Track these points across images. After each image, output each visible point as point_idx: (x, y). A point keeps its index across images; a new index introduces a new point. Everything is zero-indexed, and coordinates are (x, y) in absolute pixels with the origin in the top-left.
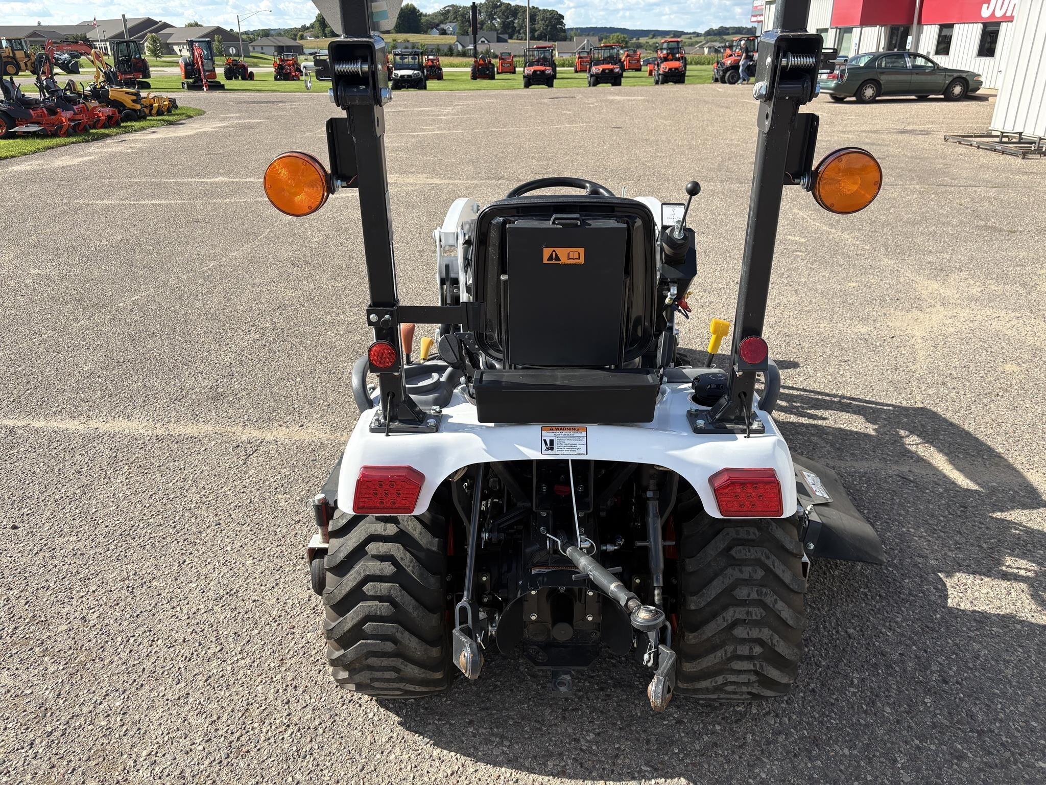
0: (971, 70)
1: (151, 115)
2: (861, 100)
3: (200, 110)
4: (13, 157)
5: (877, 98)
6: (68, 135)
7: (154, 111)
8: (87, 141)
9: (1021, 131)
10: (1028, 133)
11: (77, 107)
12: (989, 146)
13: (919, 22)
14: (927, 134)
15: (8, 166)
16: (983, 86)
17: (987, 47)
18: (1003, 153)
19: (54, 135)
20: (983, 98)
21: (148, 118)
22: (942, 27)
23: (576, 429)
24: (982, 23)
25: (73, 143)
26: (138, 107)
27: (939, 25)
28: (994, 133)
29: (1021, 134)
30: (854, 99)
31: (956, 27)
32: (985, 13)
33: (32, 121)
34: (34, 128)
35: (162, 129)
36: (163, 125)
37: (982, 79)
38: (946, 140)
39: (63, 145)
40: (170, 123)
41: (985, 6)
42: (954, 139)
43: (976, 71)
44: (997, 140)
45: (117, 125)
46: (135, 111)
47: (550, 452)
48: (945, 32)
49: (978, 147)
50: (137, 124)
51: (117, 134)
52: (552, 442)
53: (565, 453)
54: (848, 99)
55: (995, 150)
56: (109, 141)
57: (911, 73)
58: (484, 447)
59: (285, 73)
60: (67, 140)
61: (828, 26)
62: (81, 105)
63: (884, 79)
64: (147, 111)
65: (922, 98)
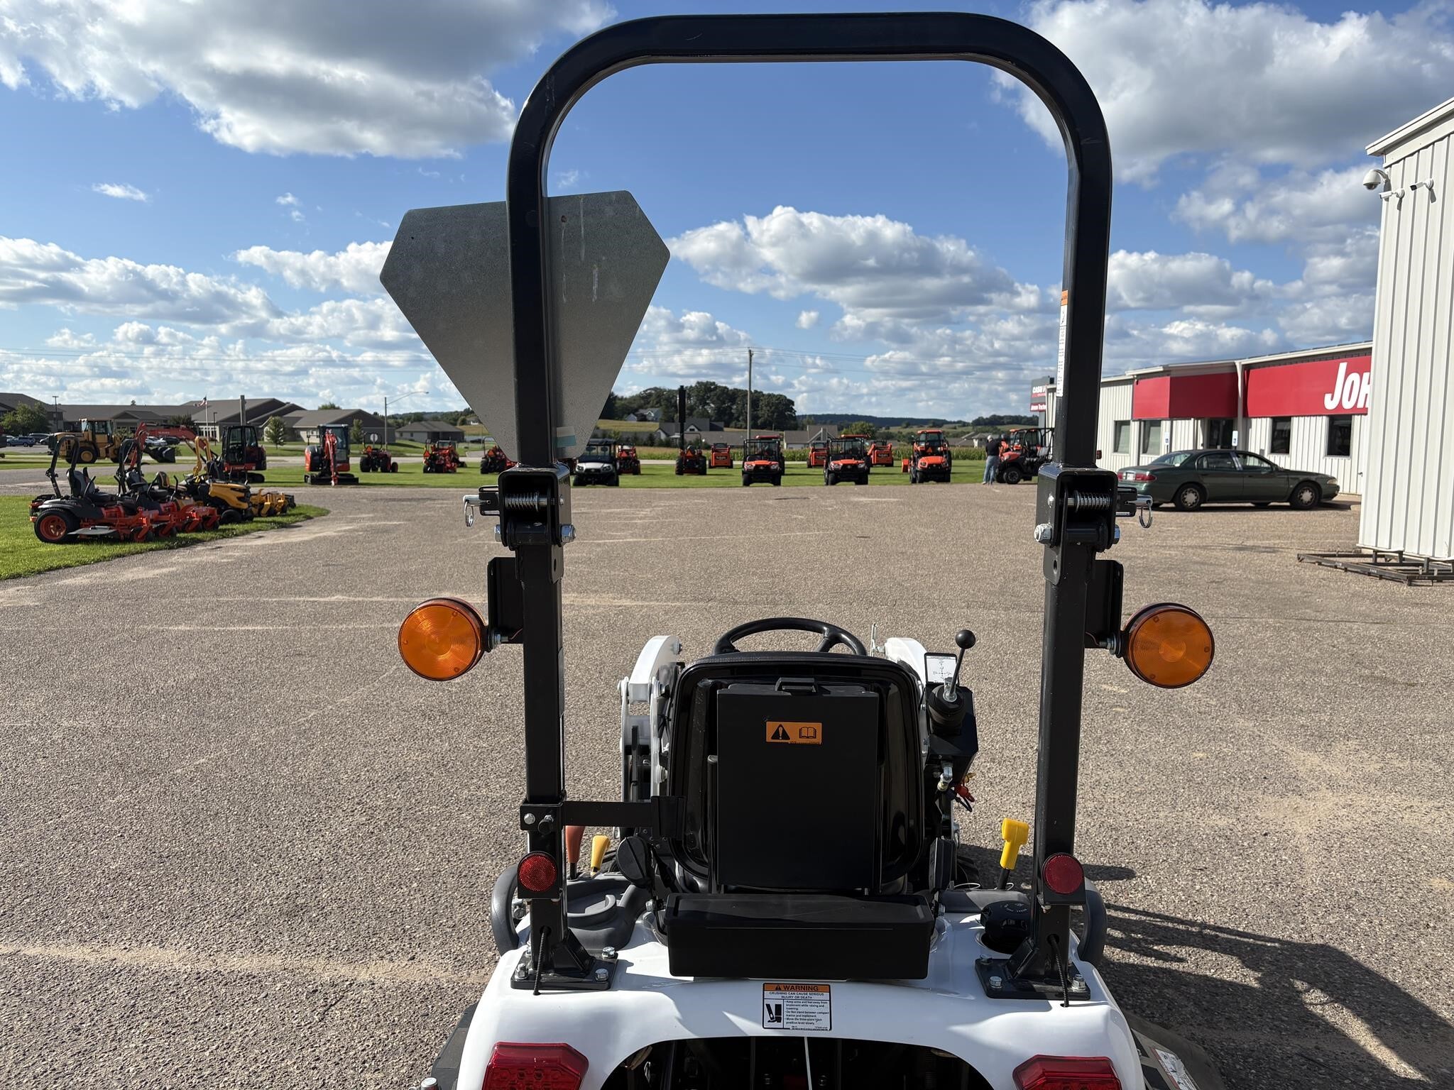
0: (1322, 472)
1: (260, 515)
2: (1181, 507)
3: (323, 509)
4: (67, 566)
5: (1202, 505)
6: (146, 539)
7: (264, 511)
8: (171, 548)
9: (1401, 549)
10: (1411, 551)
11: (165, 505)
12: (1359, 568)
13: (1245, 414)
14: (1274, 552)
15: (59, 578)
16: (1341, 491)
17: (1339, 442)
18: (1381, 577)
19: (129, 539)
20: (1344, 507)
21: (255, 519)
22: (1275, 421)
23: (815, 989)
24: (1328, 416)
25: (152, 550)
26: (245, 506)
27: (1271, 418)
28: (1365, 552)
29: (1401, 553)
30: (1172, 505)
31: (1295, 420)
32: (1330, 404)
33: (104, 521)
34: (102, 531)
35: (272, 532)
36: (273, 528)
37: (1339, 483)
38: (1300, 559)
39: (137, 553)
40: (283, 526)
41: (1328, 397)
42: (1310, 558)
43: (1328, 473)
44: (1370, 560)
45: (214, 527)
46: (240, 510)
47: (776, 1024)
48: (1280, 426)
49: (1346, 570)
50: (238, 527)
51: (212, 539)
52: (778, 1007)
53: (799, 1026)
54: (1164, 505)
55: (1369, 574)
56: (199, 548)
57: (1243, 476)
58: (677, 1014)
59: (435, 465)
60: (145, 546)
61: (1128, 418)
62: (170, 503)
63: (1207, 482)
64: (255, 510)
65: (1262, 506)
